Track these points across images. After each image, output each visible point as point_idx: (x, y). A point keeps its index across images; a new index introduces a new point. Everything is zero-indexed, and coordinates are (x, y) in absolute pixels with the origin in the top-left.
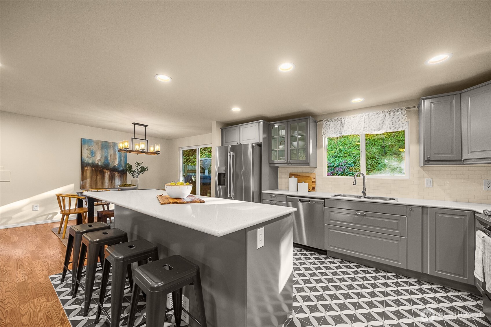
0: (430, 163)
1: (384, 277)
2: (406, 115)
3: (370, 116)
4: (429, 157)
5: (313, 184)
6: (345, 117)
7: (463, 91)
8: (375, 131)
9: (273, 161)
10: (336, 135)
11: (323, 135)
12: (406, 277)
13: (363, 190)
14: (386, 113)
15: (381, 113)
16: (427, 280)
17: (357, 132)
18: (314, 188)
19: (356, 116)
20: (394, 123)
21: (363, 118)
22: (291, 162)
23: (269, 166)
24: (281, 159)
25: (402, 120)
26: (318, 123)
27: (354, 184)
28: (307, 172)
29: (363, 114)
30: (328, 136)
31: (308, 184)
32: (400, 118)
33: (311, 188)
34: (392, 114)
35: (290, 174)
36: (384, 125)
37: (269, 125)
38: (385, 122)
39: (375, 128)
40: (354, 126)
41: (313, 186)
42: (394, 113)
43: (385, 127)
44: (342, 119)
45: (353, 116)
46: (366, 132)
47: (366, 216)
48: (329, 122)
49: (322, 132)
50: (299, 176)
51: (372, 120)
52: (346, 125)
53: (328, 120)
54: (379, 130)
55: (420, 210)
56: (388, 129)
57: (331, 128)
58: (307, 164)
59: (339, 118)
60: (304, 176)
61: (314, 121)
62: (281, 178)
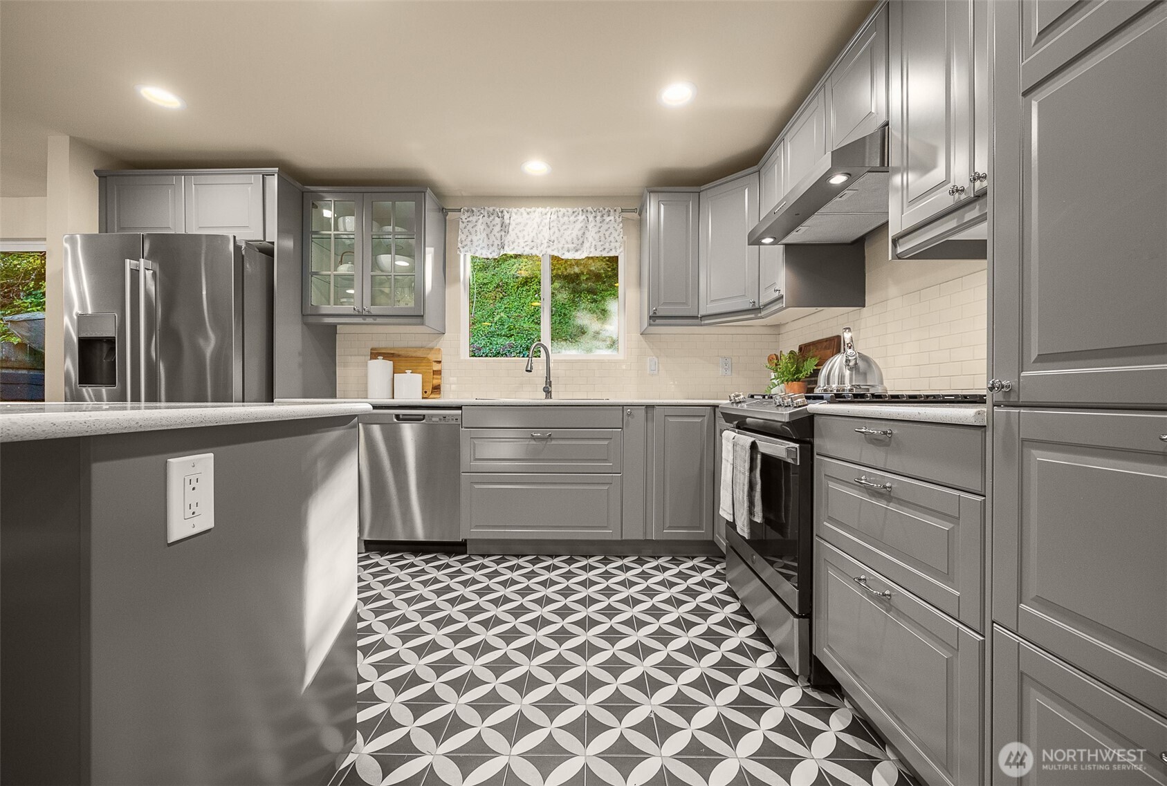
0: (658, 321)
1: (583, 568)
2: (621, 225)
3: (560, 216)
4: (656, 310)
5: (435, 376)
6: (510, 209)
7: (703, 188)
8: (568, 251)
9: (317, 307)
10: (490, 251)
11: (461, 249)
12: (620, 557)
13: (546, 384)
14: (589, 215)
15: (581, 213)
16: (650, 552)
17: (535, 248)
18: (437, 389)
19: (534, 212)
20: (603, 239)
21: (546, 219)
22: (373, 313)
23: (306, 324)
24: (342, 304)
25: (615, 234)
26: (451, 215)
27: (529, 369)
28: (421, 345)
29: (547, 210)
30: (473, 250)
31: (420, 375)
32: (612, 230)
33: (429, 389)
34: (598, 218)
35: (371, 353)
36: (585, 241)
37: (303, 193)
38: (587, 234)
39: (569, 246)
40: (529, 235)
41: (436, 382)
42: (602, 216)
43: (587, 245)
44: (505, 213)
45: (529, 210)
46: (553, 250)
47: (551, 439)
48: (475, 217)
49: (459, 239)
50: (399, 356)
51: (565, 227)
52: (513, 230)
53: (473, 211)
54: (577, 251)
55: (642, 411)
56: (593, 249)
57: (478, 233)
58: (418, 320)
59: (498, 210)
60: (412, 357)
61: (439, 209)
62: (345, 365)
